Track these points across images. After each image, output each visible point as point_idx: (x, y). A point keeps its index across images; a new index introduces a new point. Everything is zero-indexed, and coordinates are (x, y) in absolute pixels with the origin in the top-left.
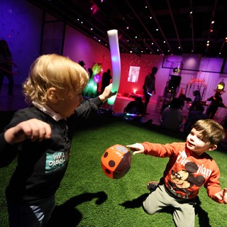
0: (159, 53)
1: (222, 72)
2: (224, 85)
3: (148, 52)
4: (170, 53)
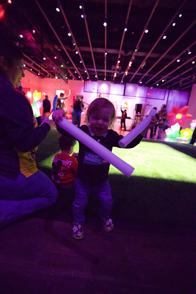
0: (80, 79)
1: (124, 95)
2: (127, 104)
3: (71, 78)
4: (88, 80)
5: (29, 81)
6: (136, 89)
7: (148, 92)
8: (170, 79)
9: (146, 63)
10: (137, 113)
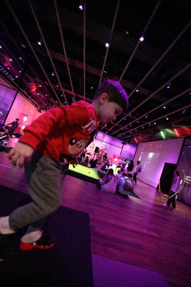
5: (29, 110)
6: (104, 137)
7: (112, 141)
8: (124, 136)
9: (107, 125)
10: (95, 152)
